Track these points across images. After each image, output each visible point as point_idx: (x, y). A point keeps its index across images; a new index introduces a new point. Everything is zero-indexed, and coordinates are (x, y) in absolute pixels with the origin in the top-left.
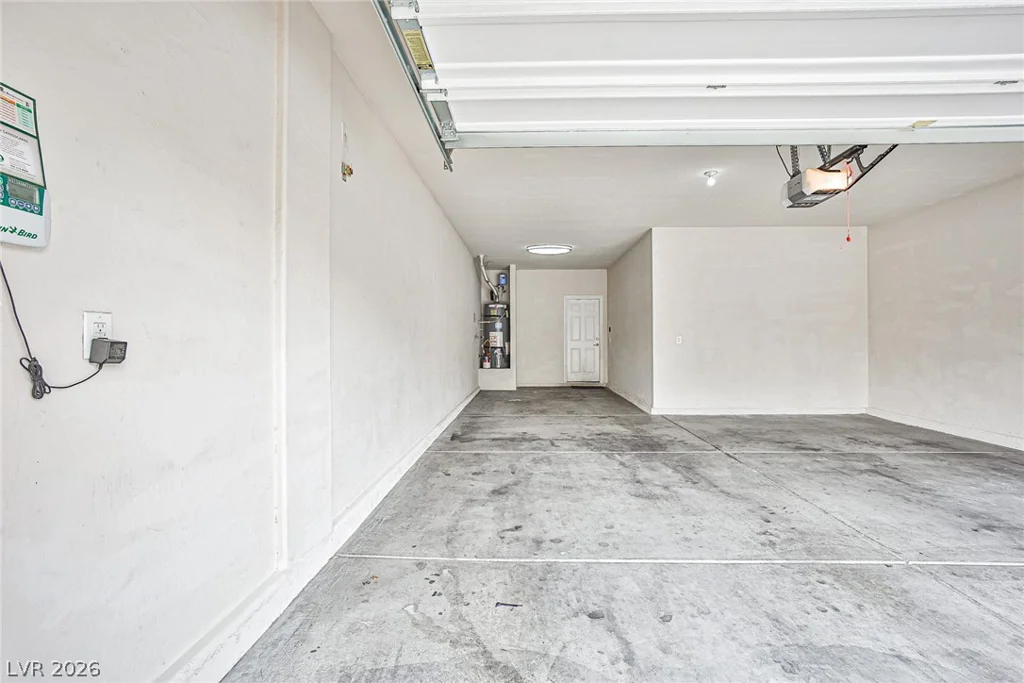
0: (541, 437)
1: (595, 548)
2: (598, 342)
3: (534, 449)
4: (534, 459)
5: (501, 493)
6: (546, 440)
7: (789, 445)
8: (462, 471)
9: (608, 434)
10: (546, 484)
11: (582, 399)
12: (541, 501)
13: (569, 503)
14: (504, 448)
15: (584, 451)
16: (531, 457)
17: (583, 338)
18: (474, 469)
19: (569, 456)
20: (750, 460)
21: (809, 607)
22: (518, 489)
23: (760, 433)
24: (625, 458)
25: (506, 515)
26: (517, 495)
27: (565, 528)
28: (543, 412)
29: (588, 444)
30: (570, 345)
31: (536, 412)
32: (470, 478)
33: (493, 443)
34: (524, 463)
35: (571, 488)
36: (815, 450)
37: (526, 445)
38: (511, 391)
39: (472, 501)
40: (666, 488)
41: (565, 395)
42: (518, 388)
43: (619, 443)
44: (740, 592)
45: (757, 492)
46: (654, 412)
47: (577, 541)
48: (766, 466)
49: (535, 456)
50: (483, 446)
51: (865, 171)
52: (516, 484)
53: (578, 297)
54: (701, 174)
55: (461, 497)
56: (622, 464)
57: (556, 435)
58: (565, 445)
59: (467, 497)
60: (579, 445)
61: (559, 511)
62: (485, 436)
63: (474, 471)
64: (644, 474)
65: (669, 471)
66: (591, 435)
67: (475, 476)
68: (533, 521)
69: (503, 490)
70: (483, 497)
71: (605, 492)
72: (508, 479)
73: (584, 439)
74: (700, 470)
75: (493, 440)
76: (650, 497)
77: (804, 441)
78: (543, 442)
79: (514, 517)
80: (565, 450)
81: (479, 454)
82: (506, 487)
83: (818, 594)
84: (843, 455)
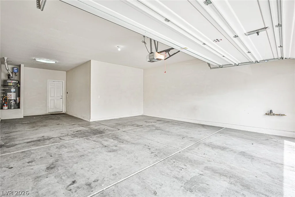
0: (53, 137)
1: (112, 177)
2: (62, 97)
3: (53, 143)
4: (57, 148)
5: (52, 168)
6: (56, 138)
7: (135, 125)
8: (20, 163)
9: (80, 131)
10: (72, 157)
11: (58, 119)
12: (75, 165)
13: (88, 162)
14: (38, 146)
15: (76, 139)
16: (55, 147)
17: (55, 96)
18: (27, 160)
19: (72, 142)
20: (130, 132)
21: (178, 170)
22: (59, 162)
23: (125, 123)
24: (94, 139)
25: (63, 178)
26: (61, 166)
27: (95, 174)
28: (45, 126)
29: (76, 136)
30: (50, 98)
31: (42, 126)
32: (28, 166)
33: (29, 144)
34: (53, 150)
35: (83, 156)
36: (141, 126)
37: (48, 142)
38: (21, 119)
39: (38, 177)
40: (116, 146)
41: (51, 118)
42: (24, 117)
43: (87, 134)
44: (163, 173)
45: (140, 141)
46: (91, 121)
47: (104, 178)
48: (135, 133)
49: (57, 146)
50: (23, 147)
51: (170, 56)
52: (57, 161)
53: (53, 80)
54: (116, 46)
55: (29, 177)
56: (94, 141)
57: (60, 135)
58: (67, 138)
59: (34, 176)
60: (73, 137)
61: (87, 167)
62: (21, 142)
63: (28, 161)
64: (106, 143)
65: (112, 140)
66: (74, 132)
67: (30, 164)
68: (78, 176)
69: (52, 166)
70: (44, 173)
71: (97, 153)
72: (51, 160)
73: (72, 134)
74: (120, 138)
75: (28, 142)
76: (114, 151)
77: (137, 124)
78: (56, 139)
79: (68, 177)
80: (68, 140)
81: (24, 152)
82: (53, 164)
83: (176, 166)
84: (147, 126)
